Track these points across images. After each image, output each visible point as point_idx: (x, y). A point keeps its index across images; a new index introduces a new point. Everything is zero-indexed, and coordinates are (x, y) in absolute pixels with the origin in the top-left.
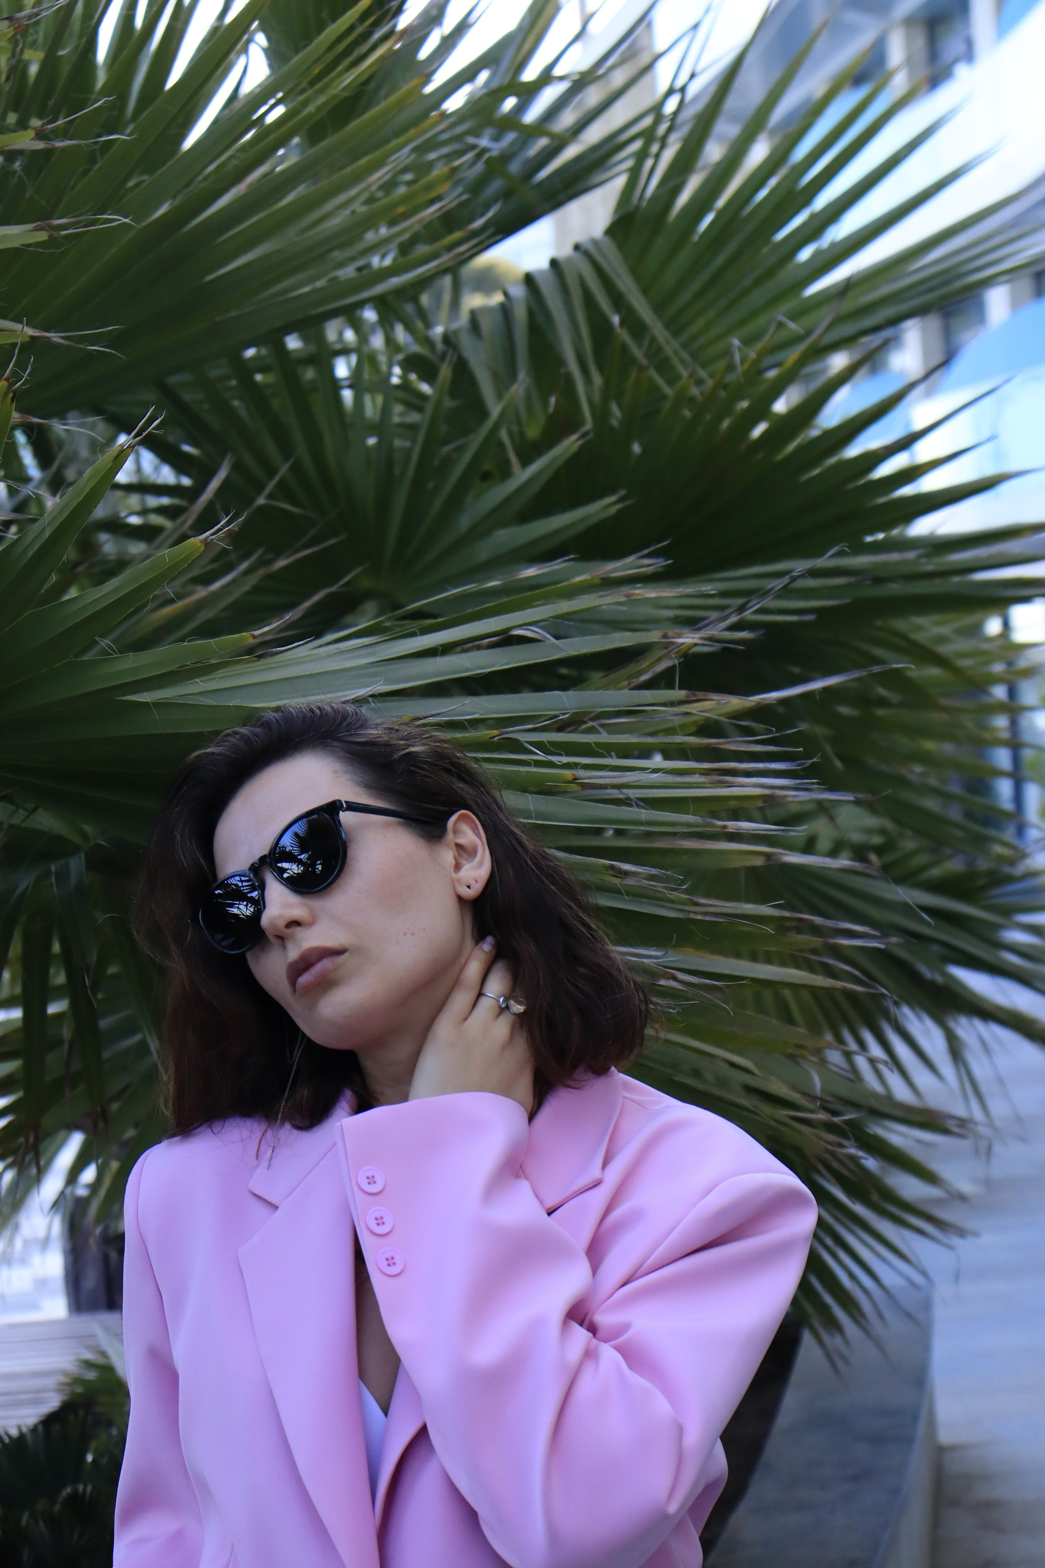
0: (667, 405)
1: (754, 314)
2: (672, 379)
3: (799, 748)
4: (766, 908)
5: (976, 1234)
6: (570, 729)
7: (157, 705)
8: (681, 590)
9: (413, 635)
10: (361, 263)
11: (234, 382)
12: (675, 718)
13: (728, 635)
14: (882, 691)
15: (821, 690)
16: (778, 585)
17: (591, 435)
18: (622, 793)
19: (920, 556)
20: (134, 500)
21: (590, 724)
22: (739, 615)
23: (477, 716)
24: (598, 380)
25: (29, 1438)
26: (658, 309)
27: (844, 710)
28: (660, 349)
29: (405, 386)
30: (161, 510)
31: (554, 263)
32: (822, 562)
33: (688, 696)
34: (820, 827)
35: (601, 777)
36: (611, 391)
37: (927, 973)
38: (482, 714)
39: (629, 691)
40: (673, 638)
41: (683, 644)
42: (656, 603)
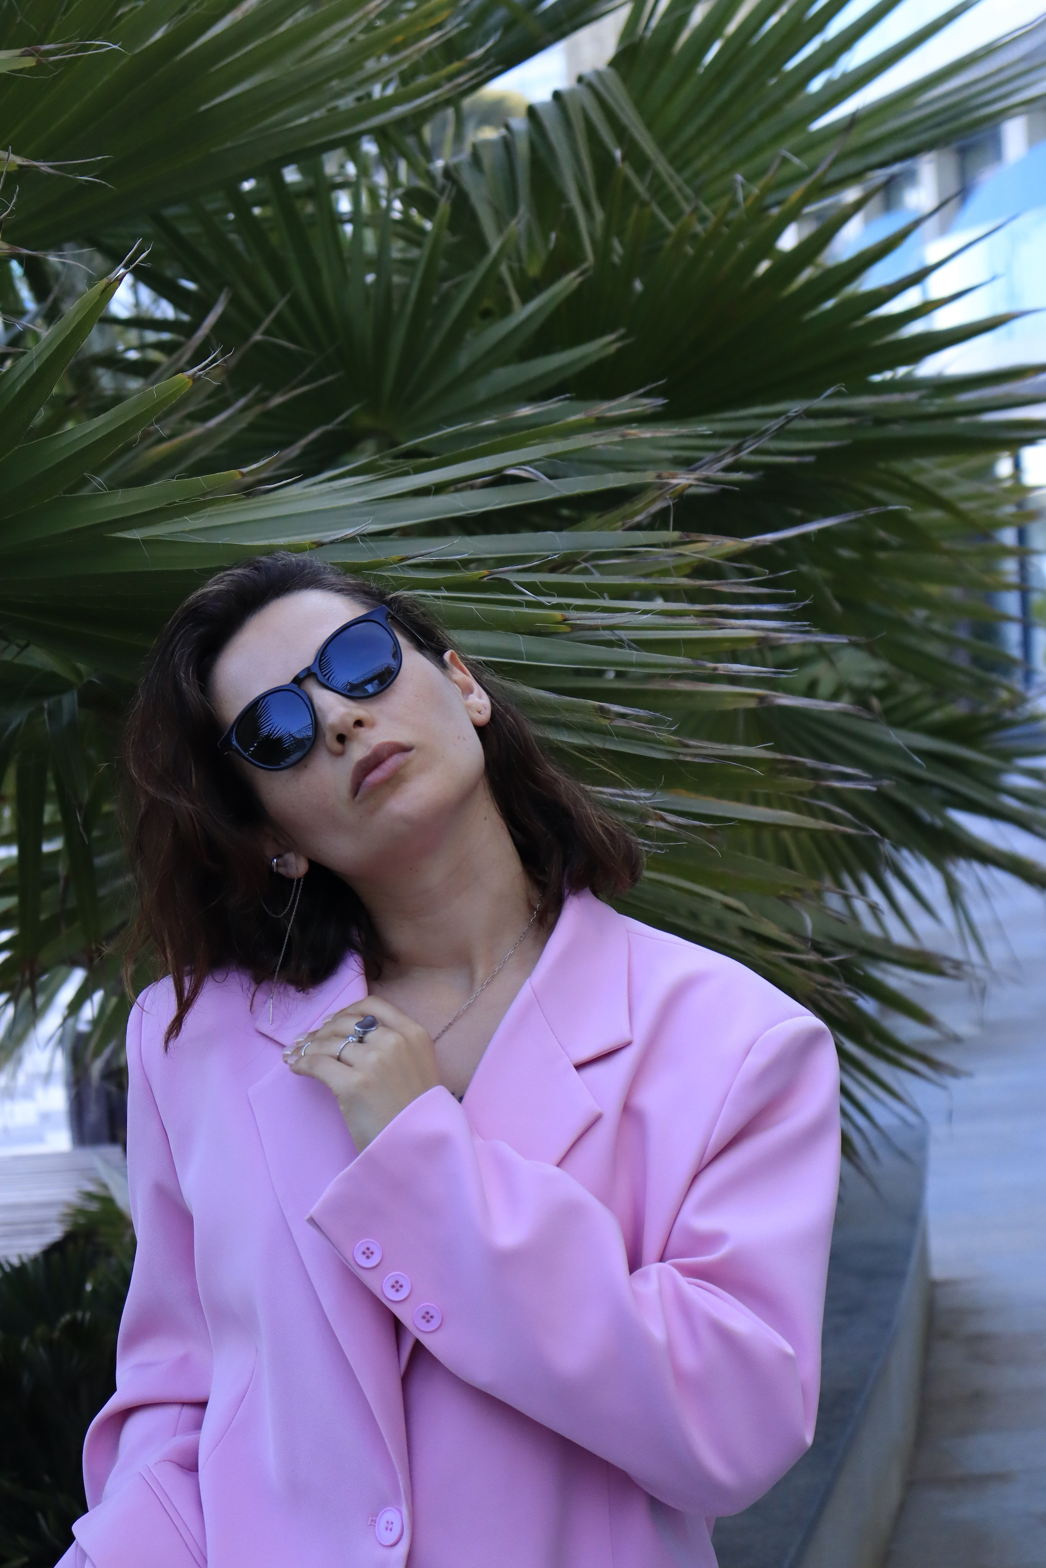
0: (668, 242)
1: (760, 149)
2: (675, 215)
3: (792, 590)
4: (758, 750)
5: (969, 1075)
6: (563, 570)
7: (146, 542)
8: (676, 430)
9: (406, 474)
10: (360, 93)
11: (231, 216)
12: (668, 559)
13: (722, 476)
14: (882, 534)
15: (817, 531)
16: (774, 425)
17: (591, 273)
18: (615, 635)
19: (922, 397)
20: (133, 336)
21: (583, 565)
22: (734, 455)
23: (465, 556)
24: (600, 215)
25: (30, 1268)
26: (663, 143)
27: (845, 553)
28: (663, 185)
29: (406, 221)
30: (159, 346)
31: (557, 95)
32: (819, 403)
33: (681, 538)
34: (820, 670)
35: (590, 619)
36: (613, 227)
37: (926, 816)
38: (471, 554)
39: (624, 532)
40: (668, 478)
41: (678, 484)
42: (653, 443)
